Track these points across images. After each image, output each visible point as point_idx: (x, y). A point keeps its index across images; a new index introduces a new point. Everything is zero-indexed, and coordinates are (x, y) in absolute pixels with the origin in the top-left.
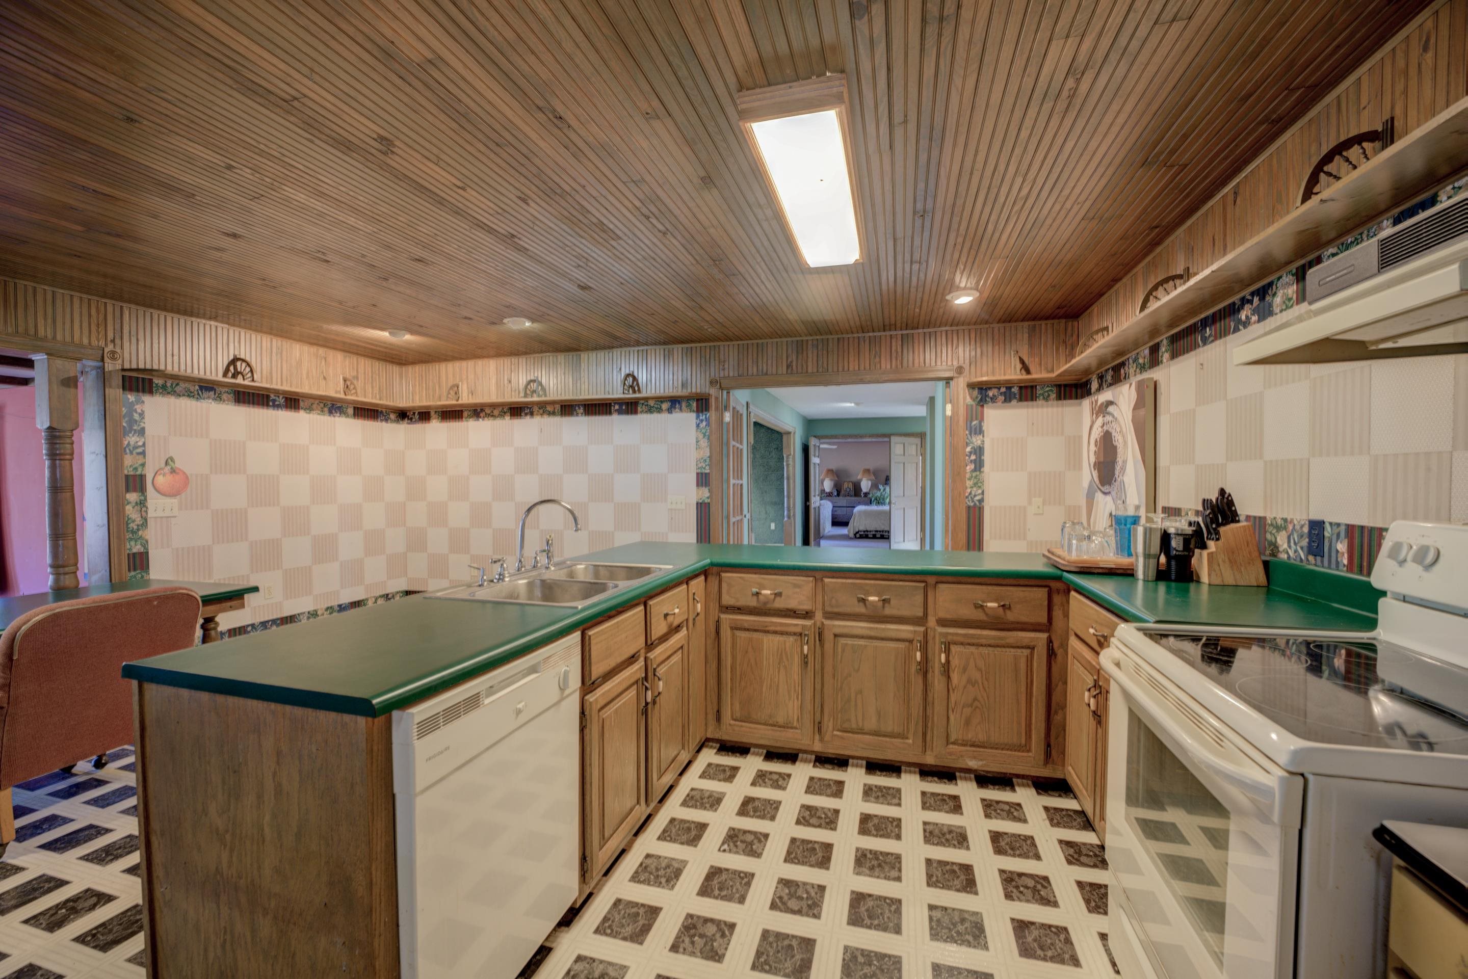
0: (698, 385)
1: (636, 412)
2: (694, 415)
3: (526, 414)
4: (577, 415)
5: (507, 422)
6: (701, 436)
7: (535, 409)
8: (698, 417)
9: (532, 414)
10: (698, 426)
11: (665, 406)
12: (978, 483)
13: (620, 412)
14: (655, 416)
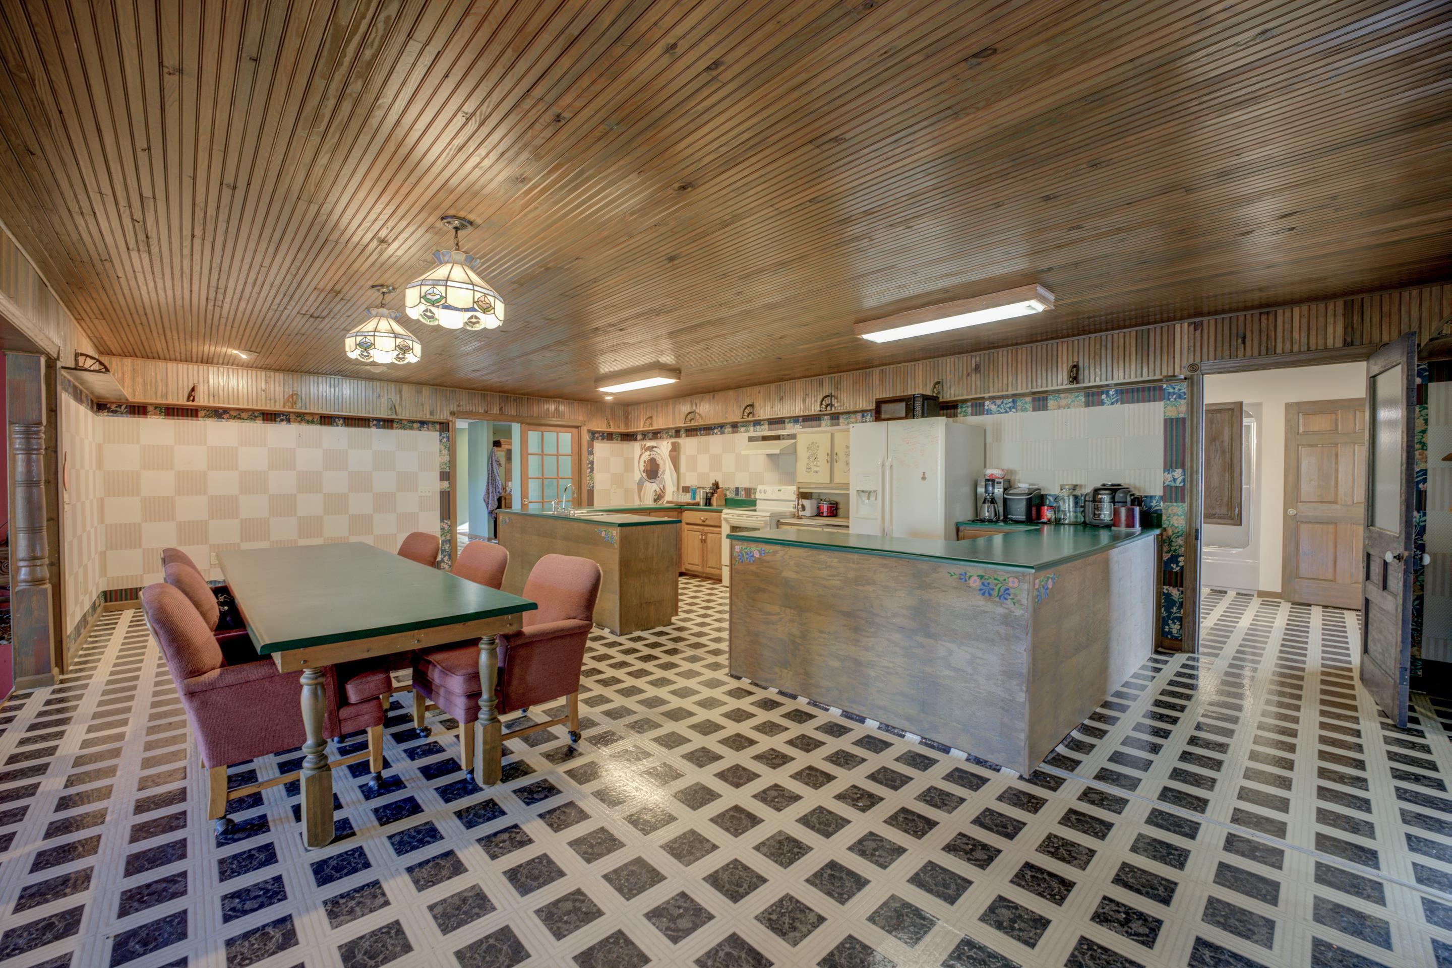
0: (442, 415)
1: (392, 428)
2: (438, 433)
3: (282, 420)
4: (337, 425)
5: (258, 426)
6: (443, 448)
7: (292, 417)
8: (441, 435)
9: (288, 421)
10: (441, 441)
11: (415, 425)
12: (592, 479)
13: (378, 426)
14: (408, 432)
